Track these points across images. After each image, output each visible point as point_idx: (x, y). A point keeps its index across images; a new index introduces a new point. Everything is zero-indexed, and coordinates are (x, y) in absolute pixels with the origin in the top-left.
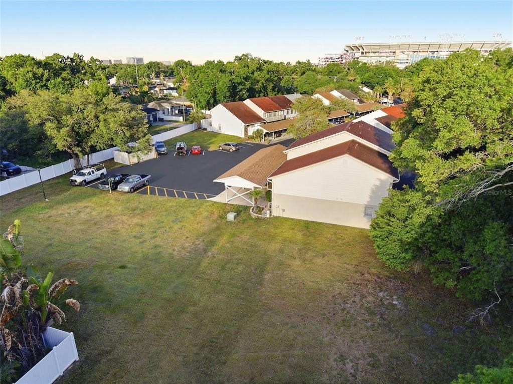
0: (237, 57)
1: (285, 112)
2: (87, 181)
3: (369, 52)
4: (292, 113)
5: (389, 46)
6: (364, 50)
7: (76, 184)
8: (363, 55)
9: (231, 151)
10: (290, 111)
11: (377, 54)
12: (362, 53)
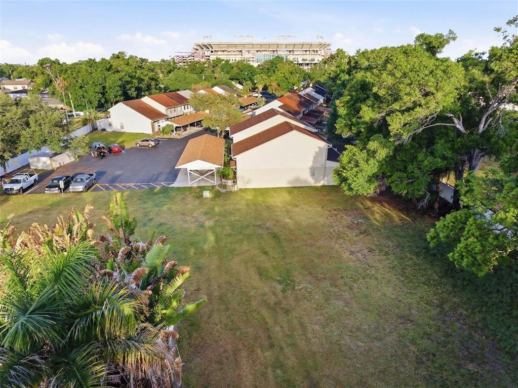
0: (113, 55)
1: (183, 107)
2: (24, 188)
3: (218, 51)
4: (188, 108)
5: (236, 45)
6: (212, 48)
7: (14, 192)
8: (212, 54)
9: (150, 146)
10: (186, 106)
11: (226, 53)
12: (212, 52)
